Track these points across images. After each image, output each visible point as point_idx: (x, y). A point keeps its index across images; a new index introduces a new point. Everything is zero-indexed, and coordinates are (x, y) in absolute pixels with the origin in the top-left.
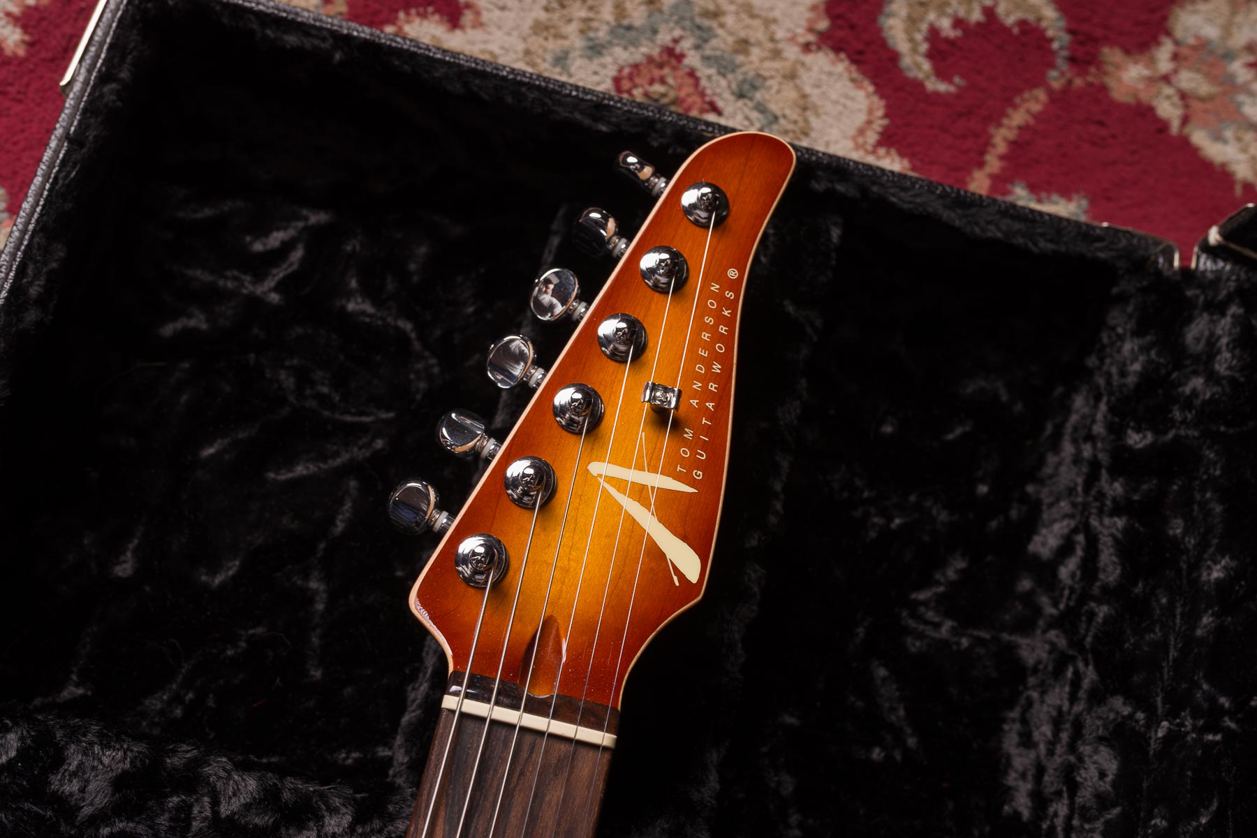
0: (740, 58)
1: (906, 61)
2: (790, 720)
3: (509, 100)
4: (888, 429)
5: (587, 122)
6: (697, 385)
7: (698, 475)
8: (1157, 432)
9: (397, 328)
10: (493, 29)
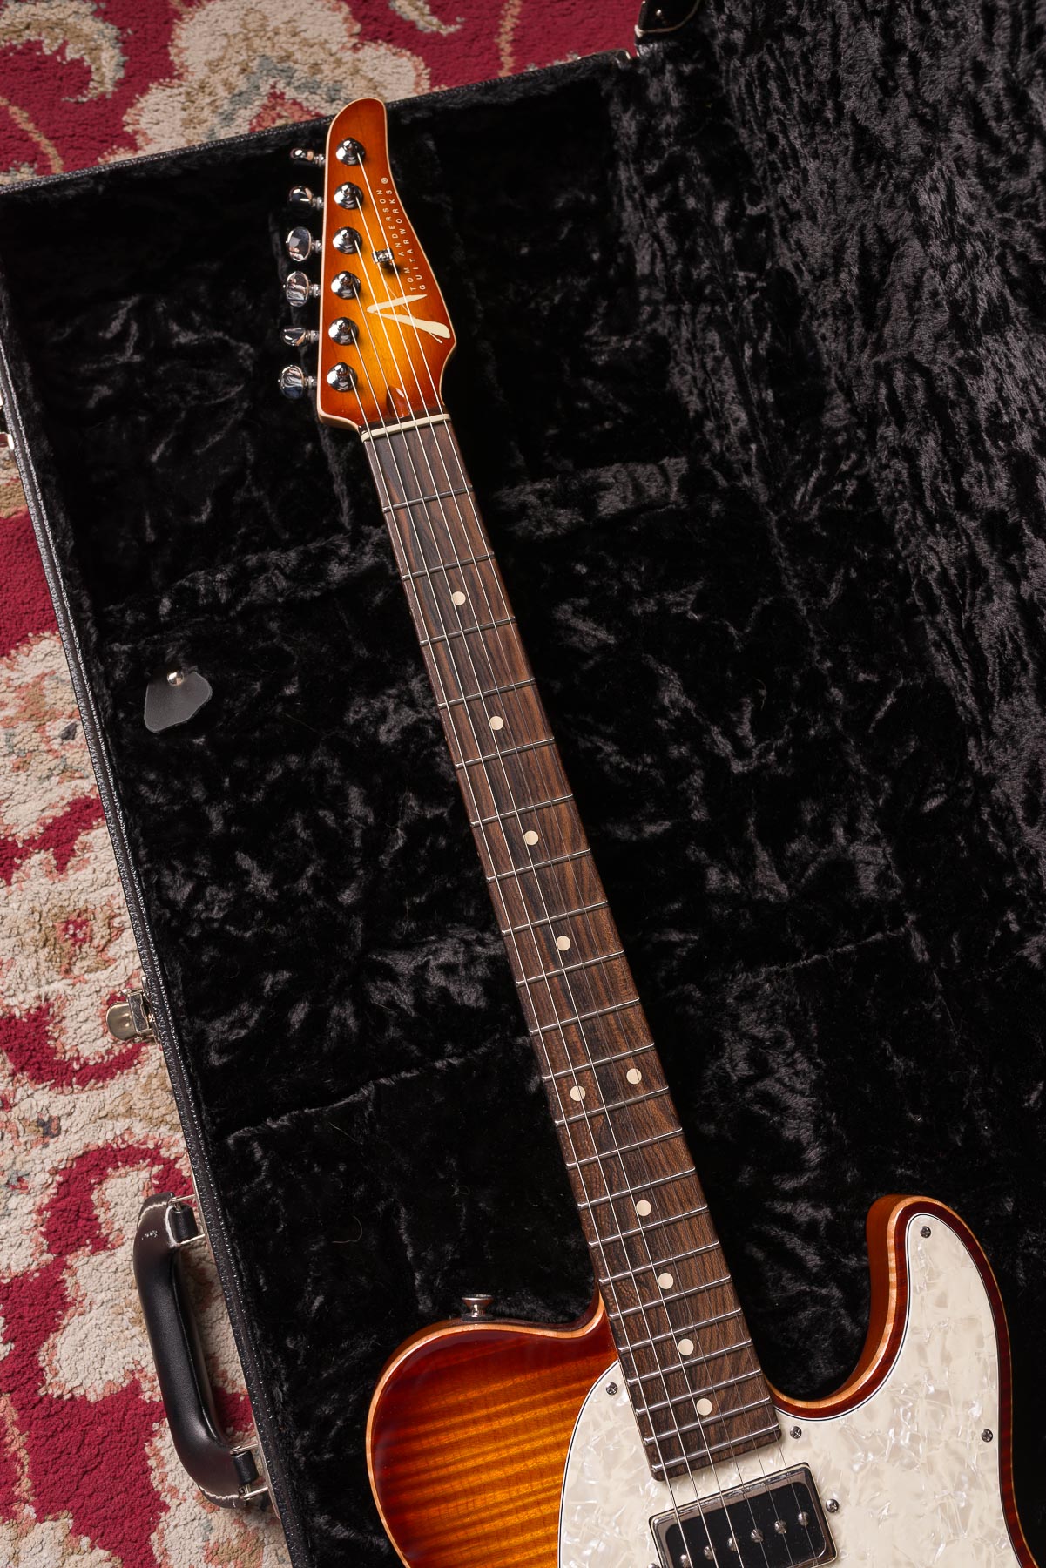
0: (318, 77)
1: (421, 24)
2: (551, 432)
3: (209, 162)
4: (524, 251)
5: (259, 152)
6: (398, 245)
7: (423, 287)
8: (660, 157)
9: (215, 339)
10: (159, 139)
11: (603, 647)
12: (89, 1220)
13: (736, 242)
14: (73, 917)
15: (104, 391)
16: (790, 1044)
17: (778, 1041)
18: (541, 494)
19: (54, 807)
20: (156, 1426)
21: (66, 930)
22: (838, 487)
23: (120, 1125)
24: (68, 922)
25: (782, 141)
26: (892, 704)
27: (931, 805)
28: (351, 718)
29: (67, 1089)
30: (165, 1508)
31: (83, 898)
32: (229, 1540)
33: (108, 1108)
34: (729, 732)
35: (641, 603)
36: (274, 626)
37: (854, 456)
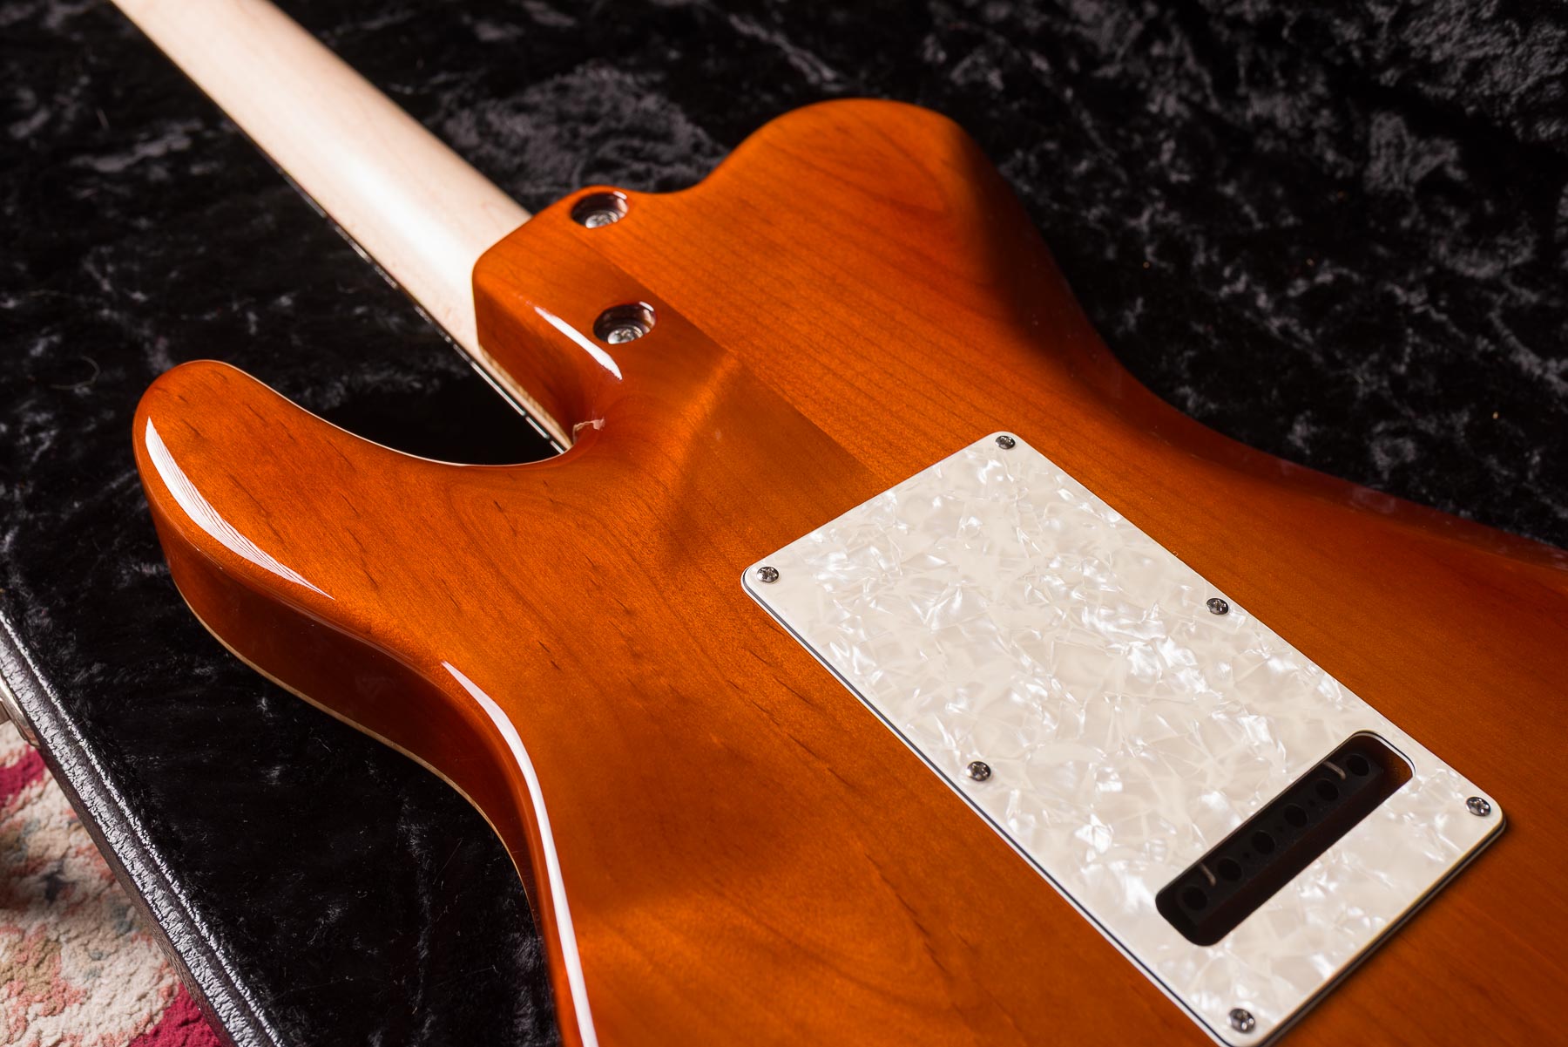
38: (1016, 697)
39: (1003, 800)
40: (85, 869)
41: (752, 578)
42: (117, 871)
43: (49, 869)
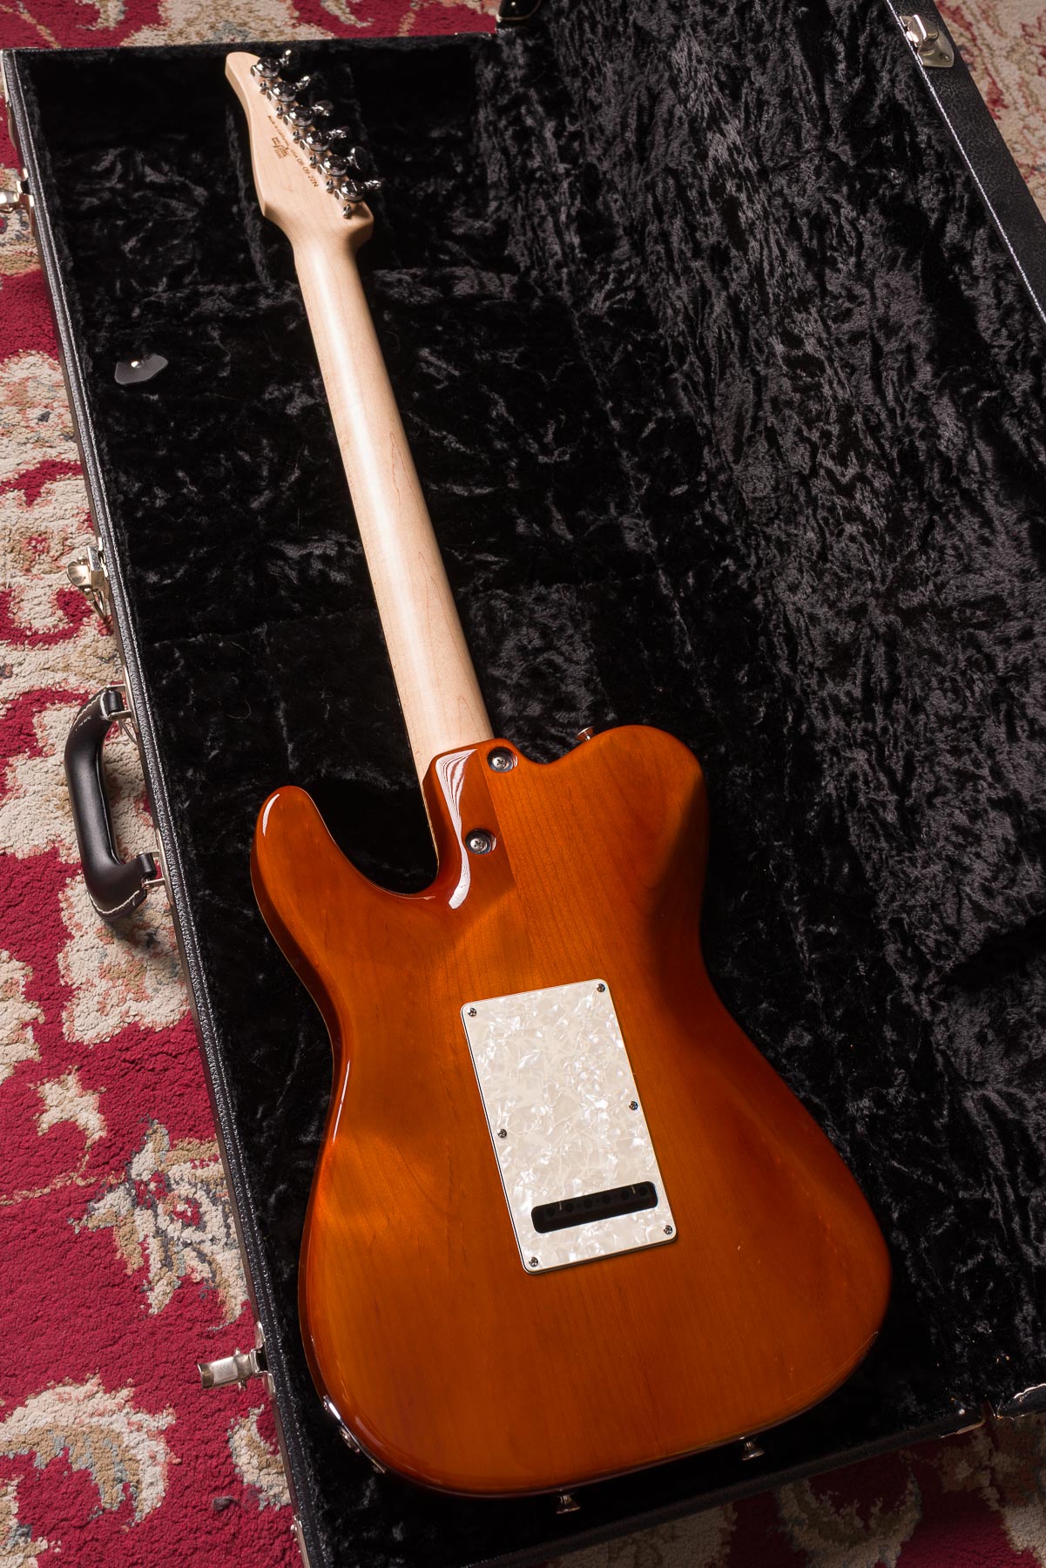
1: (342, 19)
8: (509, 94)
9: (178, 181)
11: (450, 377)
12: (29, 735)
13: (559, 147)
14: (35, 536)
15: (95, 201)
16: (570, 632)
17: (562, 629)
18: (414, 276)
19: (27, 463)
20: (68, 880)
21: (29, 543)
22: (623, 295)
23: (59, 676)
24: (31, 539)
25: (591, 59)
26: (653, 430)
27: (679, 490)
28: (267, 397)
29: (20, 647)
30: (71, 937)
31: (44, 524)
32: (119, 964)
33: (50, 663)
34: (539, 438)
35: (480, 354)
36: (215, 334)
37: (632, 276)
38: (533, 1110)
39: (504, 1148)
40: (166, 937)
41: (466, 1009)
42: (180, 944)
43: (149, 931)
